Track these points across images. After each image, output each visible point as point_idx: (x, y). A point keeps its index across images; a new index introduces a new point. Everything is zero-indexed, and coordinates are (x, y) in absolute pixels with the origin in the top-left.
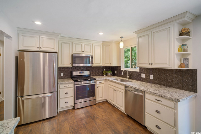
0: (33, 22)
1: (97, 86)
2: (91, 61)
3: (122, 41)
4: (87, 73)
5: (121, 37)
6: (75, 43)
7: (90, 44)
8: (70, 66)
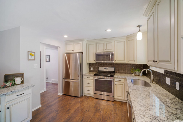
0: (63, 36)
1: (115, 83)
2: (111, 58)
4: (112, 69)
5: (138, 26)
6: (98, 43)
7: (112, 42)
8: (94, 62)
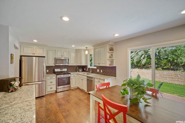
0: (33, 40)
2: (67, 62)
3: (87, 50)
5: (86, 48)
6: (57, 50)
7: (67, 51)
8: (54, 65)
